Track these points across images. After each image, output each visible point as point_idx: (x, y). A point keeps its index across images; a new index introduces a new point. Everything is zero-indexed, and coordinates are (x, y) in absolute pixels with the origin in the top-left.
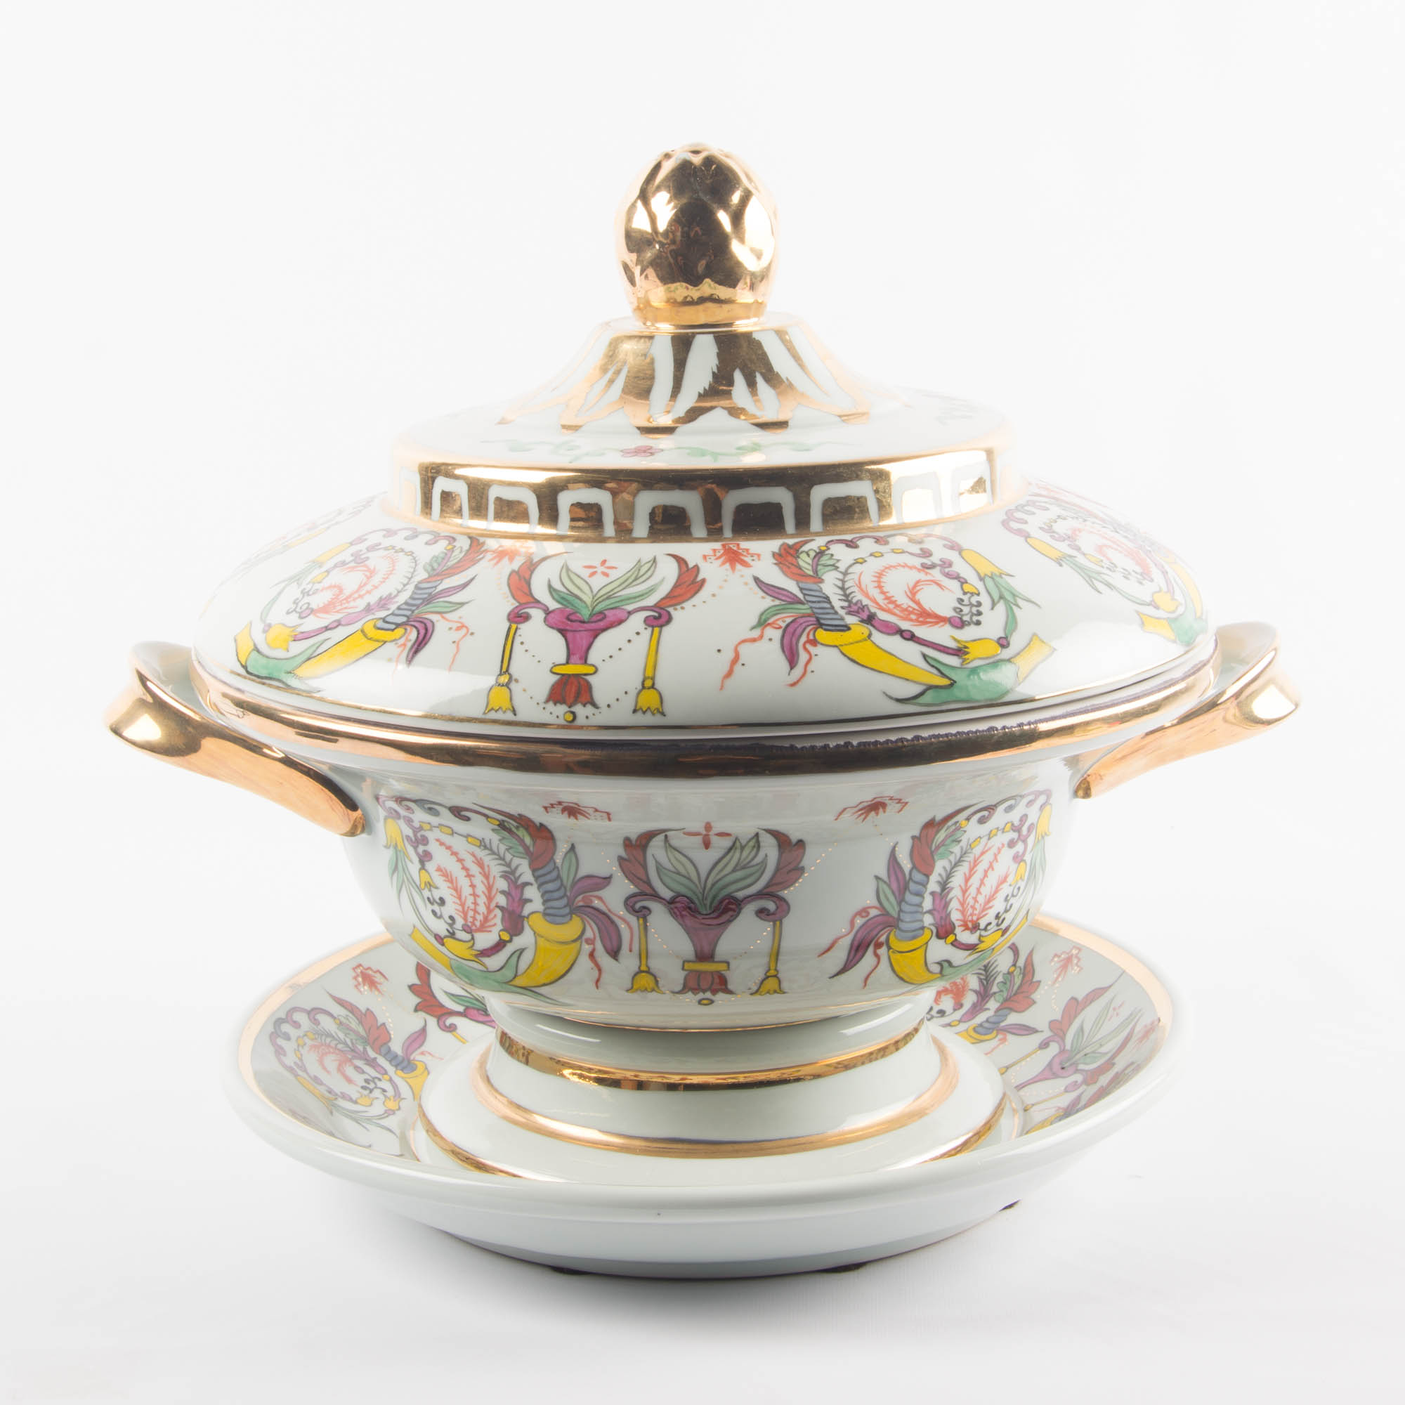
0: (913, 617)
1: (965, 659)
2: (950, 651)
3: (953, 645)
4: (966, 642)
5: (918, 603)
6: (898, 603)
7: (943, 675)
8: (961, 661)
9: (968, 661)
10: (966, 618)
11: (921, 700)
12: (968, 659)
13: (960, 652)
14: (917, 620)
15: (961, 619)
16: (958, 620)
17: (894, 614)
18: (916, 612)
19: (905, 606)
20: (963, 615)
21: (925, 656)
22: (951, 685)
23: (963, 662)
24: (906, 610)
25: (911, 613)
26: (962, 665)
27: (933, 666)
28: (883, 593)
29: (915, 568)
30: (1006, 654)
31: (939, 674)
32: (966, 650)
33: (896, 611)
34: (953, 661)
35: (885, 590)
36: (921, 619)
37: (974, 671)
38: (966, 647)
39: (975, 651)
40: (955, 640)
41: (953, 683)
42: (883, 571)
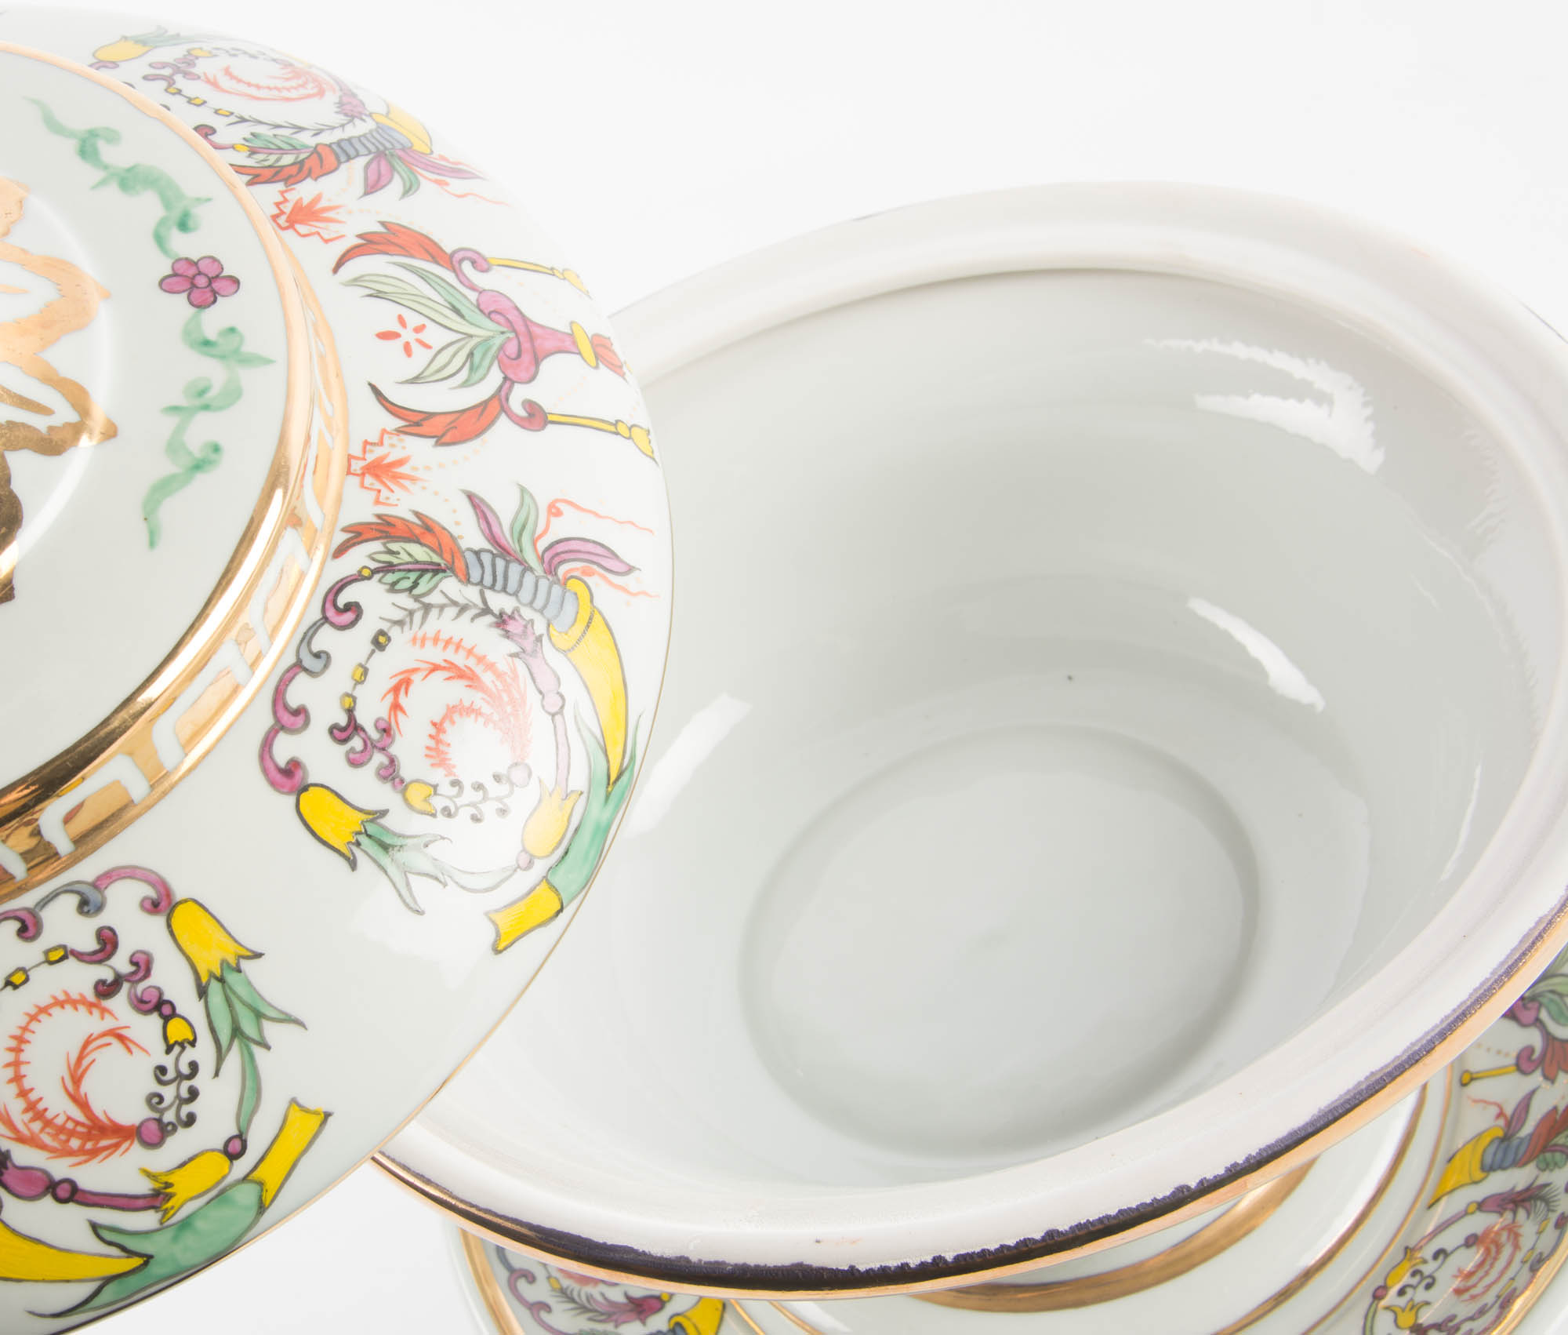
0: (75, 1143)
1: (166, 1209)
2: (141, 1202)
3: (143, 1187)
4: (170, 1172)
5: (83, 1104)
6: (49, 1115)
7: (130, 1253)
8: (159, 1215)
9: (172, 1212)
10: (169, 1117)
11: (97, 1302)
12: (172, 1208)
13: (158, 1198)
14: (81, 1151)
15: (159, 1121)
16: (154, 1126)
17: (43, 1147)
18: (80, 1129)
19: (60, 1121)
20: (162, 1112)
21: (95, 1227)
22: (146, 1263)
23: (163, 1217)
24: (61, 1129)
25: (72, 1133)
26: (161, 1223)
27: (110, 1243)
28: (23, 1093)
29: (83, 1001)
30: (242, 1166)
31: (123, 1254)
32: (169, 1190)
33: (47, 1139)
34: (146, 1220)
35: (27, 1083)
36: (89, 1145)
37: (186, 1224)
38: (168, 1185)
39: (184, 1186)
40: (149, 1175)
41: (148, 1258)
42: (25, 1029)
